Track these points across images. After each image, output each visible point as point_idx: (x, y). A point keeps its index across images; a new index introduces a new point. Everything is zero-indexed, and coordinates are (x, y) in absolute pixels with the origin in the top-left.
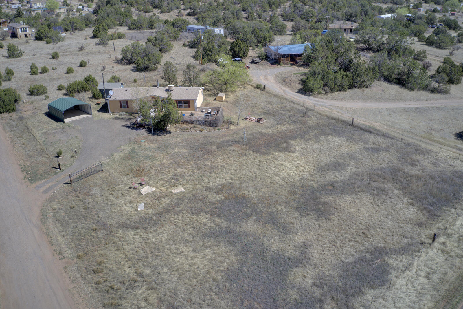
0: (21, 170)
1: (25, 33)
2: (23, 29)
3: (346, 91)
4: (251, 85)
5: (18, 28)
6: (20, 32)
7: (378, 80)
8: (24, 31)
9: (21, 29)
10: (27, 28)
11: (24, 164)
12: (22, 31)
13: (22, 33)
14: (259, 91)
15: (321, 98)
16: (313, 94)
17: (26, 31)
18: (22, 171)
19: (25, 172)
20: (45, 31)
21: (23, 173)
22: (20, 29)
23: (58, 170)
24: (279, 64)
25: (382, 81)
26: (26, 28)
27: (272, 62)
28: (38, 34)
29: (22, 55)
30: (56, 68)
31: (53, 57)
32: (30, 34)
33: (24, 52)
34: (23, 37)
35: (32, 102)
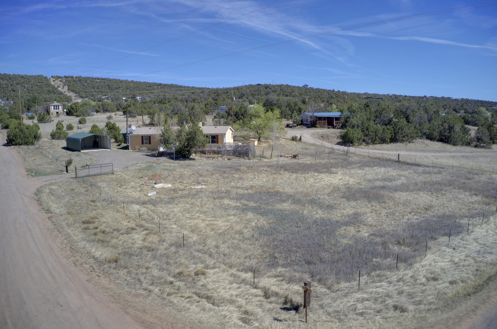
1: (57, 111)
2: (56, 106)
3: (388, 143)
4: (286, 139)
5: (51, 106)
6: (53, 109)
7: (420, 139)
8: (56, 109)
9: (54, 107)
10: (60, 106)
12: (54, 109)
13: (54, 110)
14: (295, 142)
15: (362, 148)
16: (353, 145)
17: (59, 109)
20: (76, 106)
22: (53, 107)
24: (316, 127)
25: (424, 139)
26: (59, 106)
27: (308, 126)
28: (69, 110)
29: (50, 122)
30: (81, 128)
31: (80, 122)
32: (62, 112)
33: (53, 121)
34: (55, 114)
35: (51, 142)
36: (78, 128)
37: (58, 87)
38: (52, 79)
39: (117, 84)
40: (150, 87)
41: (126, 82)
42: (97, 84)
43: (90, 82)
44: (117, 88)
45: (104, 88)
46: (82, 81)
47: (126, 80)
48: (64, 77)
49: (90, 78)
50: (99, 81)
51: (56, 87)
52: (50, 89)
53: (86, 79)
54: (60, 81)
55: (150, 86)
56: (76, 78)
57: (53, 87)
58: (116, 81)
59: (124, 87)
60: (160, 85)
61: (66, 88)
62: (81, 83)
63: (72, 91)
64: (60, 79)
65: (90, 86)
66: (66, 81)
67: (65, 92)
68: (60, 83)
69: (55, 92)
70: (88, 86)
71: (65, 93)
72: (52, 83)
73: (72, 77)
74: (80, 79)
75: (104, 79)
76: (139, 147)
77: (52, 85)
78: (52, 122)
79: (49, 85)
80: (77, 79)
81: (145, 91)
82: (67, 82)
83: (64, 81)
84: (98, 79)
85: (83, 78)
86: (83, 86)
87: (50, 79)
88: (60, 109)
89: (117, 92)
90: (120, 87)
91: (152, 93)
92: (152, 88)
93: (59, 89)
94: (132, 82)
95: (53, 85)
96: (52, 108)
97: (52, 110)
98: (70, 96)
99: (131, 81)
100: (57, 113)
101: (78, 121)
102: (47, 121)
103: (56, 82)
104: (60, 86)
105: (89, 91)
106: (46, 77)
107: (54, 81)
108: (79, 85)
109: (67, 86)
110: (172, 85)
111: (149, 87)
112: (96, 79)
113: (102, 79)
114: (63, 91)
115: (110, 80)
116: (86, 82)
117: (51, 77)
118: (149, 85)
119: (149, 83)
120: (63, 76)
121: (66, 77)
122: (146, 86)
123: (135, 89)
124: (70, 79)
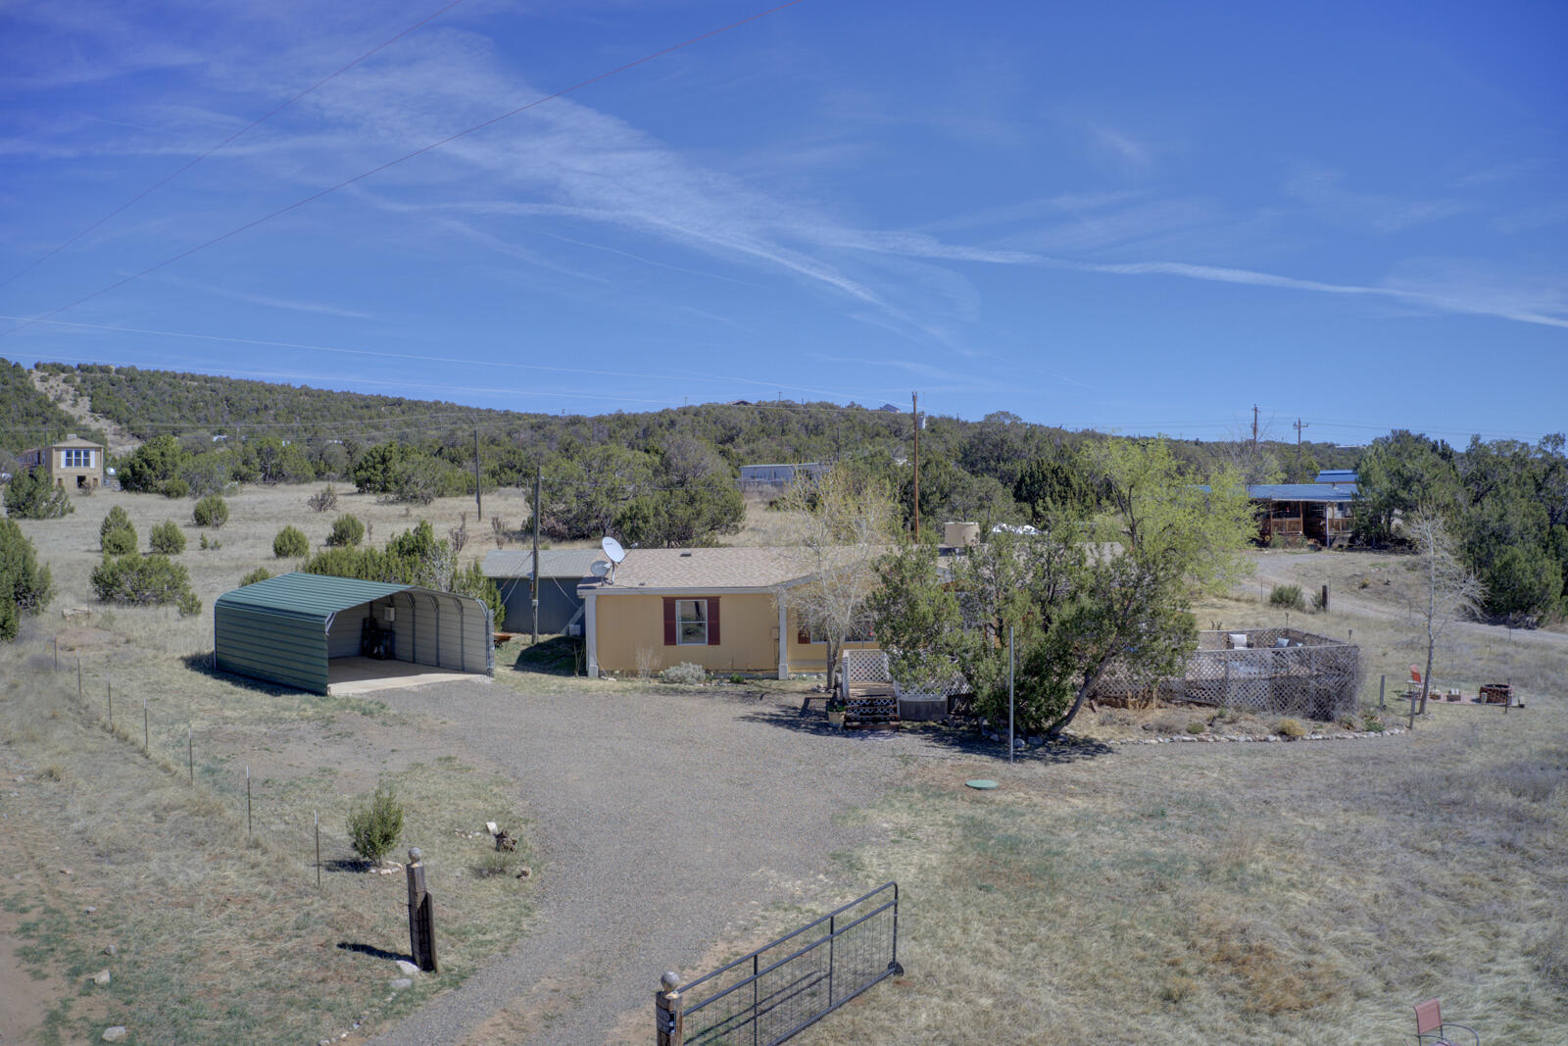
0: (19, 943)
1: (82, 471)
2: (78, 454)
5: (58, 449)
6: (63, 465)
8: (78, 463)
9: (69, 454)
10: (92, 454)
11: (52, 903)
12: (69, 463)
13: (69, 470)
17: (87, 463)
18: (25, 954)
19: (55, 969)
20: (163, 454)
21: (38, 976)
22: (63, 454)
23: (409, 968)
26: (87, 454)
28: (132, 468)
29: (63, 514)
30: (216, 546)
31: (201, 520)
32: (100, 476)
33: (72, 511)
34: (70, 484)
35: (110, 619)
36: (204, 546)
37: (59, 399)
38: (36, 375)
39: (255, 395)
40: (365, 410)
41: (286, 389)
42: (190, 396)
43: (167, 387)
44: (257, 410)
45: (212, 409)
46: (137, 384)
47: (283, 386)
48: (79, 366)
49: (165, 373)
50: (195, 384)
51: (51, 398)
52: (32, 405)
53: (152, 378)
54: (65, 381)
55: (368, 407)
56: (118, 371)
57: (42, 401)
58: (252, 387)
59: (281, 405)
60: (399, 402)
61: (85, 403)
62: (135, 388)
63: (107, 414)
64: (63, 375)
65: (167, 400)
66: (83, 381)
67: (81, 418)
68: (63, 386)
69: (48, 415)
70: (157, 400)
71: (83, 422)
72: (39, 386)
73: (105, 370)
74: (132, 378)
75: (213, 379)
76: (656, 663)
77: (37, 394)
78: (68, 517)
79: (26, 392)
80: (122, 377)
81: (353, 422)
82: (88, 385)
83: (78, 380)
84: (193, 378)
85: (141, 374)
86: (144, 399)
87: (30, 372)
88: (93, 464)
89: (260, 423)
90: (266, 407)
91: (376, 428)
92: (374, 412)
93: (62, 406)
94: (306, 391)
95: (41, 394)
96: (59, 458)
97: (58, 466)
98: (100, 430)
99: (302, 388)
100: (81, 479)
101: (192, 512)
102: (49, 510)
103: (52, 382)
104: (64, 395)
105: (164, 417)
106: (17, 365)
107: (44, 380)
108: (129, 396)
109: (87, 399)
110: (437, 403)
111: (362, 408)
112: (184, 377)
113: (206, 380)
114: (75, 412)
115: (232, 384)
116: (151, 384)
117: (32, 367)
118: (362, 404)
119: (363, 398)
120: (75, 366)
121: (84, 369)
122: (354, 407)
123: (318, 414)
124: (99, 375)
